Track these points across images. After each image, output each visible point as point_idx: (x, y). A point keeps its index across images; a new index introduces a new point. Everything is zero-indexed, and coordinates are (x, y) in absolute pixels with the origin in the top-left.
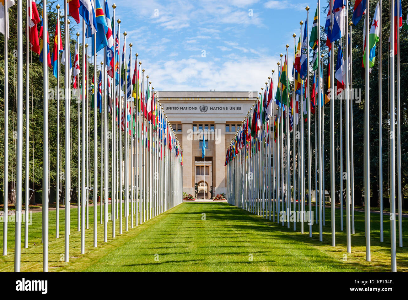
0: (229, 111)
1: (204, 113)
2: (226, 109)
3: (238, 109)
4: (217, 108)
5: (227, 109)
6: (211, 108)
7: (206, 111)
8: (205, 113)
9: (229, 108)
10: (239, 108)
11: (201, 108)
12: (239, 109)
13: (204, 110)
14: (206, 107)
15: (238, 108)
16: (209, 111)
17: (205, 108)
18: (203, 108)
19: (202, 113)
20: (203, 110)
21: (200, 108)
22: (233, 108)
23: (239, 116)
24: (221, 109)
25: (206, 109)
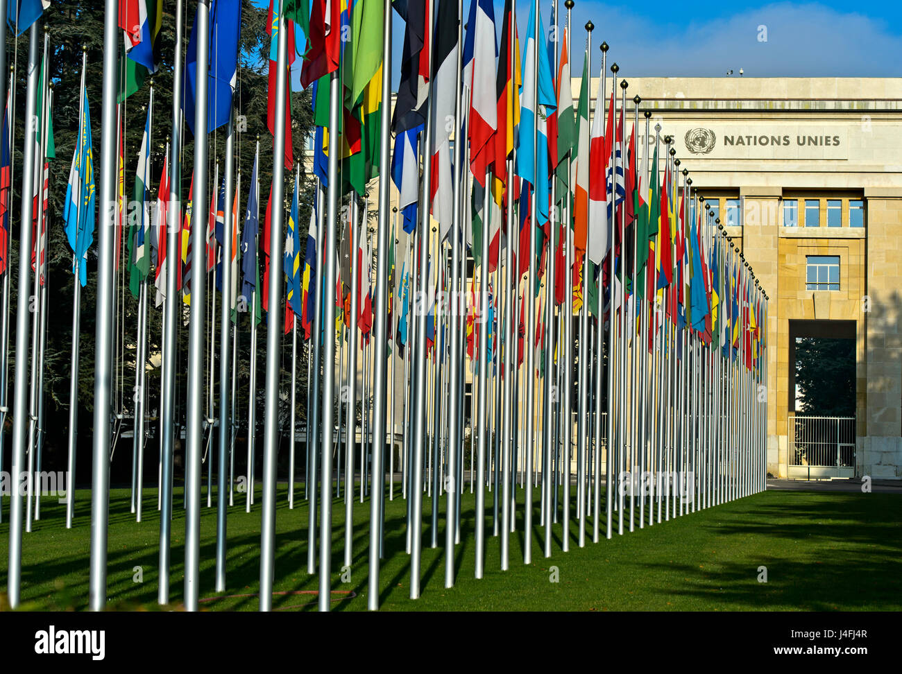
0: (793, 150)
1: (700, 156)
2: (782, 141)
3: (827, 141)
4: (749, 138)
5: (788, 143)
6: (726, 138)
7: (710, 149)
8: (707, 156)
9: (793, 140)
10: (831, 139)
11: (692, 137)
12: (832, 142)
13: (702, 144)
14: (710, 136)
15: (827, 137)
16: (720, 149)
17: (704, 139)
18: (697, 139)
19: (694, 156)
20: (697, 148)
21: (687, 137)
22: (810, 138)
23: (833, 166)
24: (764, 141)
25: (708, 143)
